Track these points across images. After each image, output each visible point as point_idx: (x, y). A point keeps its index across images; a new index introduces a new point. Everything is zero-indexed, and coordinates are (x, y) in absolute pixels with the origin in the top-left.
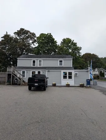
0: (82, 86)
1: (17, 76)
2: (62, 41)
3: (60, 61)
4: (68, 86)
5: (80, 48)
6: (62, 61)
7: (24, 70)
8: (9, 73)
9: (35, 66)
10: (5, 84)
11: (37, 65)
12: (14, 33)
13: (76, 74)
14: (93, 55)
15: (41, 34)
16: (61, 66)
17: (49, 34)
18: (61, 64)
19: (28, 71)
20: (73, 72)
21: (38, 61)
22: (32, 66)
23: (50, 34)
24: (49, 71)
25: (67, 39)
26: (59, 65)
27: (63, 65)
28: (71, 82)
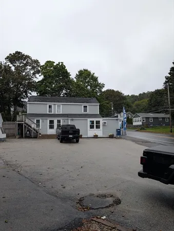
0: (111, 137)
1: (31, 127)
2: (78, 74)
3: (84, 107)
4: (96, 137)
5: (103, 86)
6: (86, 107)
7: (38, 119)
8: (20, 123)
9: (53, 113)
10: (15, 138)
11: (55, 111)
12: (6, 59)
13: (105, 123)
14: (118, 92)
15: (48, 62)
16: (85, 113)
17: (60, 64)
18: (85, 110)
19: (44, 120)
20: (101, 120)
21: (56, 106)
22: (48, 113)
23: (62, 63)
24: (72, 120)
25: (84, 70)
26: (83, 112)
27: (88, 112)
28: (99, 132)
